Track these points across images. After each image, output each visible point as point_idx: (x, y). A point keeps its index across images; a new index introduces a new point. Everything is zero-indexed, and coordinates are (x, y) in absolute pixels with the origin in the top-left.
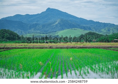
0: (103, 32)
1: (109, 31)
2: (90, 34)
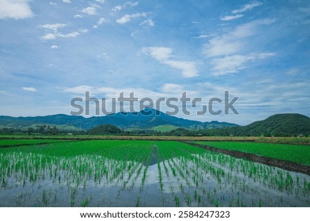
0: (191, 128)
1: (196, 127)
2: (179, 129)
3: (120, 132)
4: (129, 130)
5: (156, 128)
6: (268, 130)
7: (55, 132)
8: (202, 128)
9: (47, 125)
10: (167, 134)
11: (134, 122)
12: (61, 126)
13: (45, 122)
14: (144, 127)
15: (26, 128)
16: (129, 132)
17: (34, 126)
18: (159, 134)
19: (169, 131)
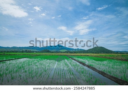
2: (68, 51)
3: (50, 52)
4: (53, 51)
5: (61, 51)
6: (93, 51)
7: (30, 52)
8: (74, 51)
9: (28, 50)
10: (64, 52)
11: (54, 49)
12: (32, 50)
13: (27, 49)
14: (57, 50)
15: (21, 50)
16: (53, 52)
17: (24, 50)
18: (62, 52)
19: (65, 51)
